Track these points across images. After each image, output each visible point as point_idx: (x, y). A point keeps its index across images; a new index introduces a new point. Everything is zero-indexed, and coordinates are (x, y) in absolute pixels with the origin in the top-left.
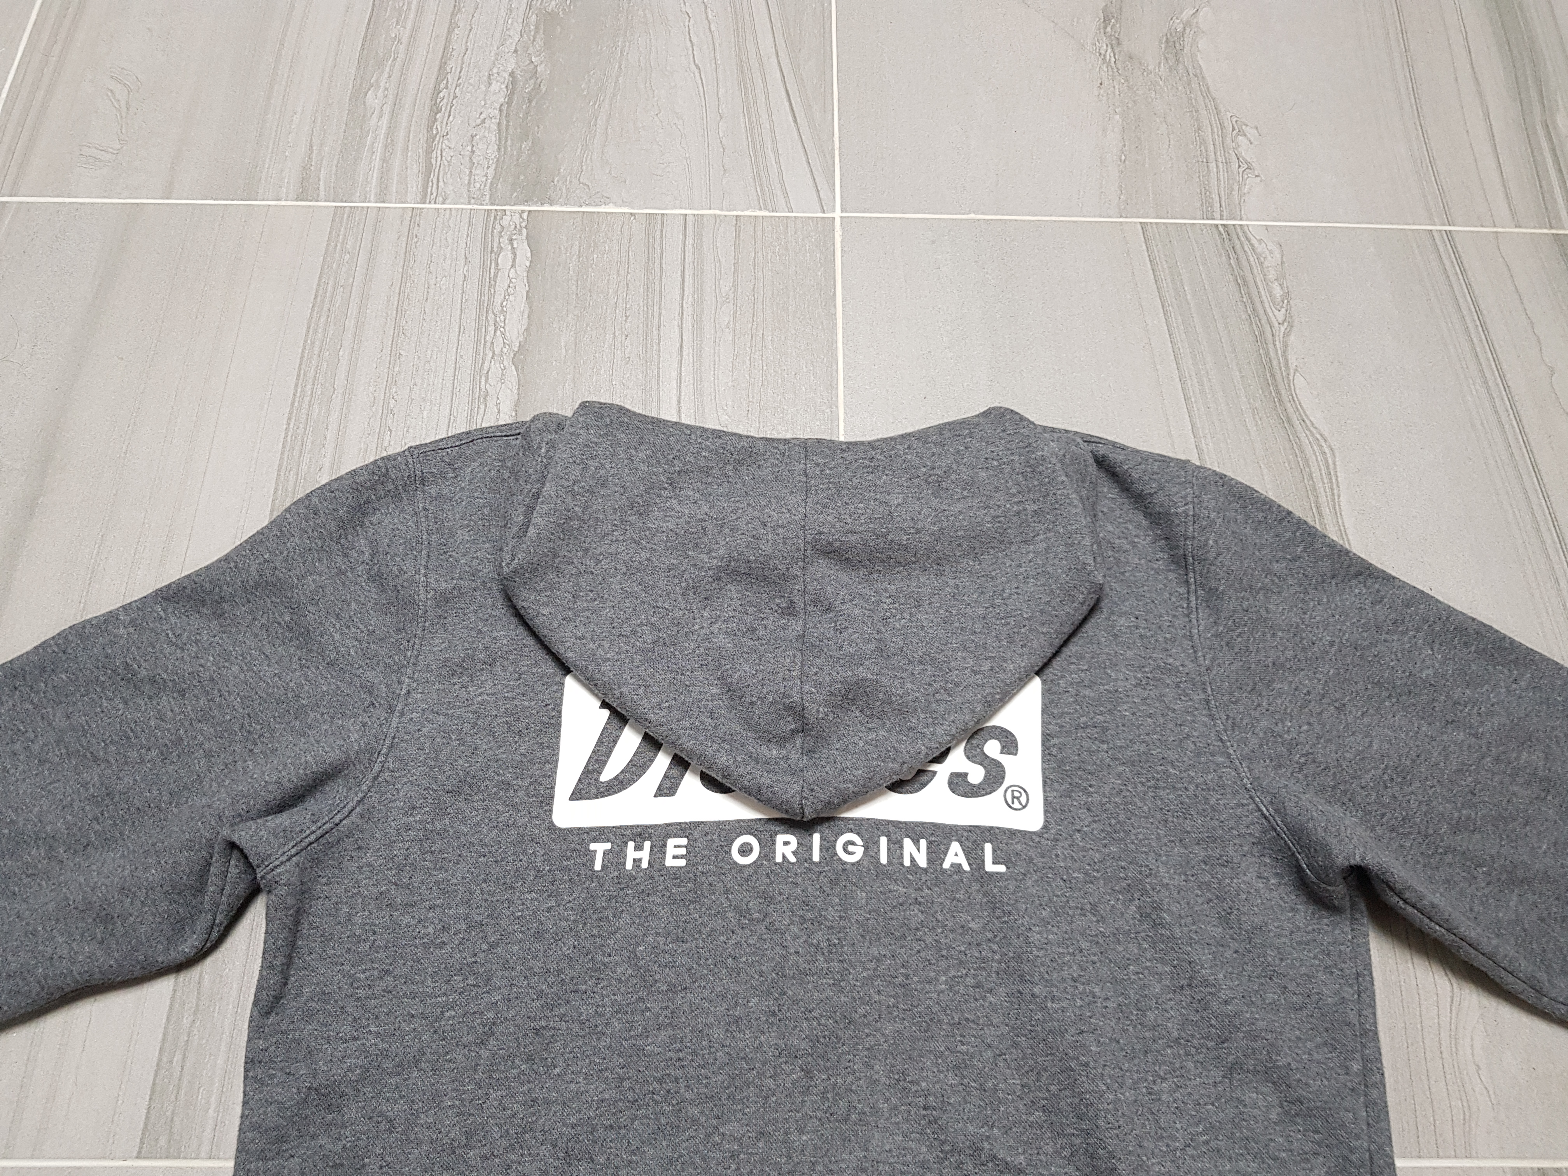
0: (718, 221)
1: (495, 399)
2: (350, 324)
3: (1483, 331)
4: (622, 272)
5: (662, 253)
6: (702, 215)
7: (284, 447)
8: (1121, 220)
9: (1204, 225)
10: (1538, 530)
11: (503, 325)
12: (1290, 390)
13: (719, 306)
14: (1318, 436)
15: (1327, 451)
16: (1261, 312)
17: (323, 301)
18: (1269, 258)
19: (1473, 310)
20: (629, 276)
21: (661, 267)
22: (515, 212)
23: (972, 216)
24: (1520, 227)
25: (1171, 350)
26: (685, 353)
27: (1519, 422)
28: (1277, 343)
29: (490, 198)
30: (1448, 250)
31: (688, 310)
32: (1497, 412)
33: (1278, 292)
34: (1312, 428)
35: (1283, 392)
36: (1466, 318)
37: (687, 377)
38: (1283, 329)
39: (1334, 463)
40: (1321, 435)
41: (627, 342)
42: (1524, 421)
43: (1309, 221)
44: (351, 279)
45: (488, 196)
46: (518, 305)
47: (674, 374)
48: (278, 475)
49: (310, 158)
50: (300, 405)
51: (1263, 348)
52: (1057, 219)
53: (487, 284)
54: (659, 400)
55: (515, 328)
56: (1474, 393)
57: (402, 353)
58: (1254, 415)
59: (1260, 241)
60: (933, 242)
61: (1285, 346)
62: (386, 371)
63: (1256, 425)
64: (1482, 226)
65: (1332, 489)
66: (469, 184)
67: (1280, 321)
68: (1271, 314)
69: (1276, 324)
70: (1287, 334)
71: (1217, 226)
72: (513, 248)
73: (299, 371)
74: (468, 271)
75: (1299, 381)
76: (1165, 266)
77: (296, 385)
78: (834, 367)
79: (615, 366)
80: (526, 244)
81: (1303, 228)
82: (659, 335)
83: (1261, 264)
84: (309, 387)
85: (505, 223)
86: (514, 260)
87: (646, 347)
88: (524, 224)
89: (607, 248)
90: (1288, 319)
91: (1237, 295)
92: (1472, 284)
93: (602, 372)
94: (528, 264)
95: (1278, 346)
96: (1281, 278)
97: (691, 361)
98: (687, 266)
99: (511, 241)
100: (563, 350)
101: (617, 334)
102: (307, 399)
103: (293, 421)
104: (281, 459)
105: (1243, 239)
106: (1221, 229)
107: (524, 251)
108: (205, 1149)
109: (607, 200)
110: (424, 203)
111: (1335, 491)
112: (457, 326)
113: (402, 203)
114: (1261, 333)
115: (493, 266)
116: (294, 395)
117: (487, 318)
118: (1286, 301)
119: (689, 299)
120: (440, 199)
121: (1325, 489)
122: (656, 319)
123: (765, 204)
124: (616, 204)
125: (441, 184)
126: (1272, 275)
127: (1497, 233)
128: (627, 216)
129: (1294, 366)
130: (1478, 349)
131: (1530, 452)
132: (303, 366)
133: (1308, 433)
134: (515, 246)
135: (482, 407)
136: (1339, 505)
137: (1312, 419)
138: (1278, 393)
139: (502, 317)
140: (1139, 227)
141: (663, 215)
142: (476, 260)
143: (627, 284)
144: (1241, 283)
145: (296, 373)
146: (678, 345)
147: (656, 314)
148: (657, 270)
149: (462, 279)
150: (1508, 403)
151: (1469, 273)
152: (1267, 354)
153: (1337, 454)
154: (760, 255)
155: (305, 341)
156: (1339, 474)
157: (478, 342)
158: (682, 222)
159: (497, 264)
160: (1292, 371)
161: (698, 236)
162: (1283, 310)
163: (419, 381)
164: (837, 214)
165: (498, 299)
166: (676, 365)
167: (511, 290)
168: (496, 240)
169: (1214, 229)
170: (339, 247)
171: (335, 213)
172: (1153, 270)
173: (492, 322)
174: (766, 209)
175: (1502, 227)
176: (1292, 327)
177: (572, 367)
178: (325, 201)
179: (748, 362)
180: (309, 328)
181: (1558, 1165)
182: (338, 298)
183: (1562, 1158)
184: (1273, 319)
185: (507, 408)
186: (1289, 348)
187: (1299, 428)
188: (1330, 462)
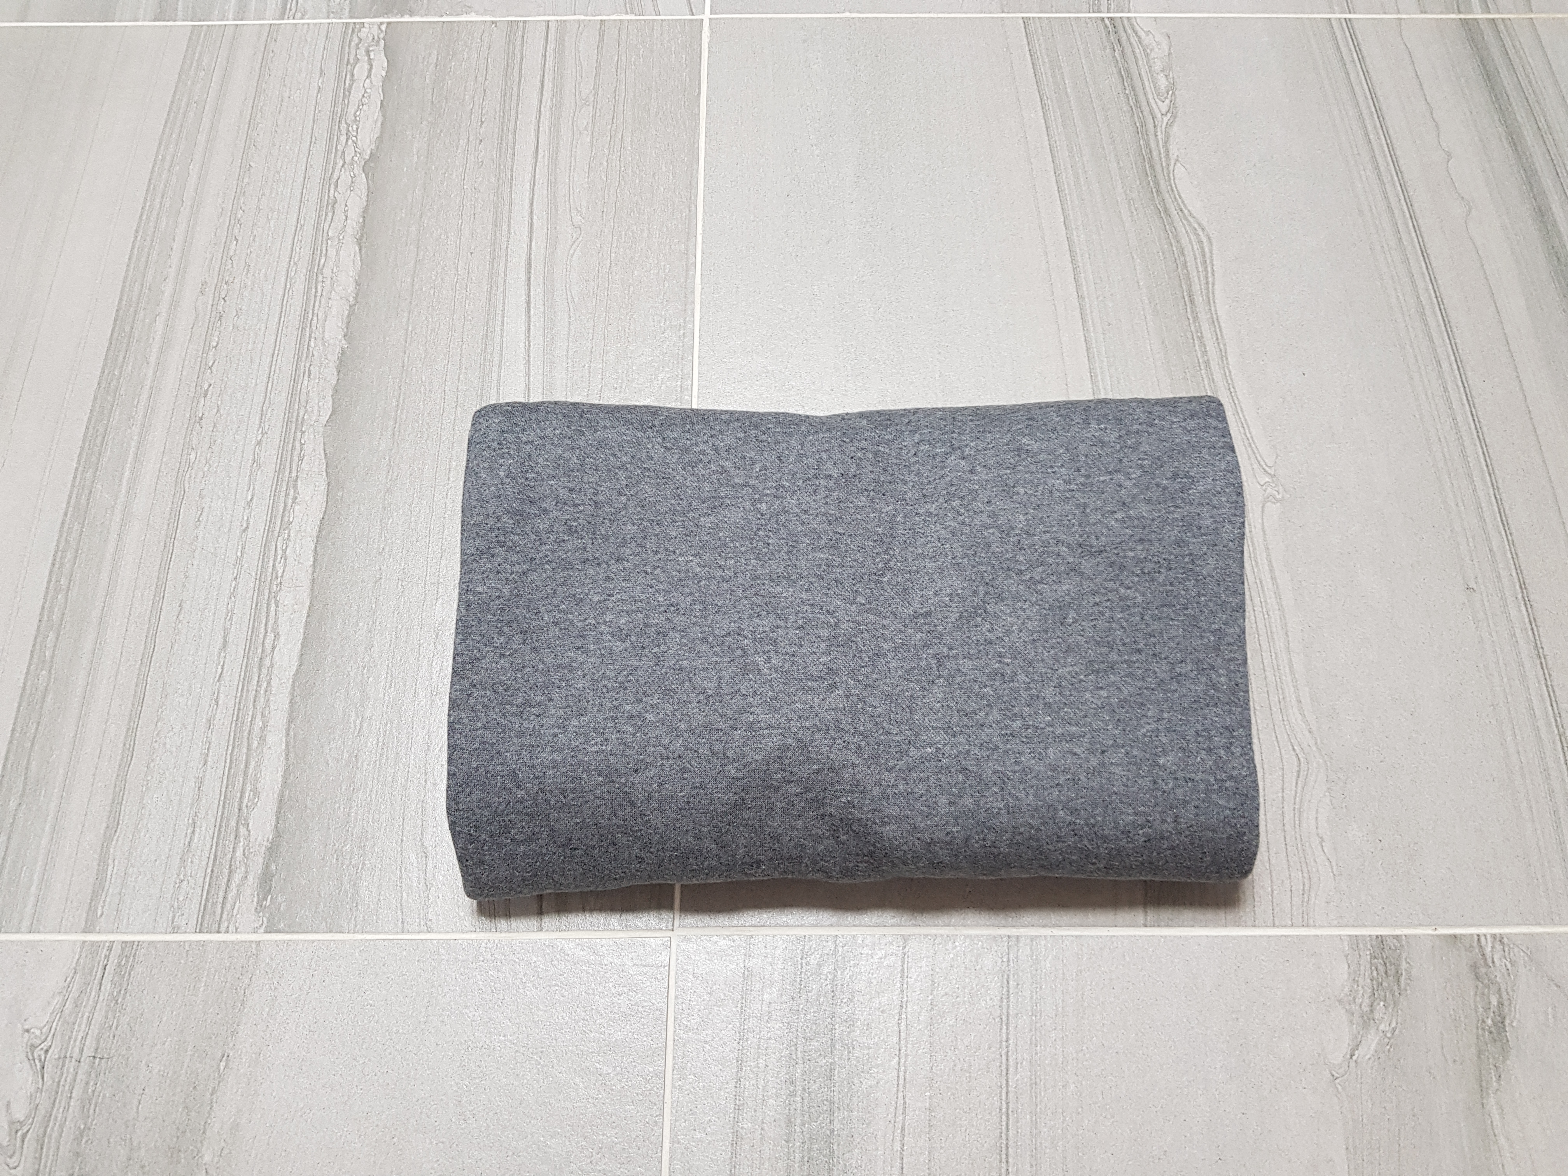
0: (582, 25)
1: (343, 206)
2: (202, 138)
3: (1378, 117)
4: (480, 79)
5: (522, 58)
6: (565, 21)
7: (130, 259)
8: (1003, 15)
9: (1090, 18)
10: (1423, 314)
11: (355, 134)
12: (1170, 180)
13: (578, 109)
14: (1196, 226)
15: (1204, 239)
16: (1144, 104)
17: (175, 118)
18: (1156, 50)
19: (1369, 97)
20: (487, 82)
21: (520, 72)
22: (373, 23)
23: (847, 14)
24: (1425, 13)
25: (1047, 143)
26: (540, 156)
27: (1410, 205)
28: (1159, 133)
29: (350, 11)
30: (1346, 37)
31: (546, 113)
32: (1387, 198)
33: (1163, 82)
34: (1189, 218)
35: (1162, 182)
36: (1361, 105)
37: (541, 179)
38: (1166, 119)
39: (1211, 252)
40: (1199, 224)
41: (481, 147)
42: (1416, 206)
43: (1200, 12)
44: (205, 95)
45: (347, 10)
46: (371, 113)
47: (528, 177)
48: (124, 286)
50: (148, 218)
51: (1144, 140)
52: (935, 15)
53: (342, 95)
54: (511, 204)
55: (367, 137)
56: (1364, 179)
57: (252, 164)
58: (1129, 205)
60: (805, 41)
61: (1167, 137)
62: (235, 182)
63: (1132, 216)
64: (1385, 13)
65: (1207, 278)
67: (1164, 111)
68: (1154, 106)
69: (1159, 115)
70: (1169, 125)
71: (1103, 19)
72: (369, 59)
73: (149, 186)
74: (322, 83)
75: (1179, 171)
76: (1046, 60)
77: (146, 199)
78: (695, 166)
79: (467, 171)
80: (383, 54)
81: (1194, 18)
82: (514, 138)
83: (1147, 55)
84: (158, 200)
85: (362, 35)
86: (370, 70)
87: (501, 151)
88: (382, 36)
89: (466, 56)
90: (1172, 111)
91: (1120, 86)
92: (1370, 71)
93: (454, 176)
94: (384, 74)
95: (1159, 137)
96: (1167, 69)
97: (546, 163)
98: (547, 71)
99: (368, 52)
100: (416, 157)
101: (471, 139)
102: (155, 213)
103: (140, 233)
104: (127, 270)
105: (1130, 31)
106: (1107, 22)
107: (381, 62)
108: (26, 923)
109: (468, 9)
110: (283, 19)
111: (1210, 279)
112: (309, 136)
113: (260, 19)
114: (1144, 124)
115: (348, 77)
116: (144, 208)
117: (339, 127)
118: (1170, 93)
119: (546, 103)
120: (299, 15)
121: (1199, 278)
122: (512, 123)
123: (631, 9)
124: (477, 13)
126: (1158, 66)
127: (1400, 19)
128: (488, 24)
129: (1175, 156)
130: (1371, 136)
131: (1419, 236)
132: (152, 181)
133: (1185, 222)
134: (372, 57)
136: (1213, 293)
137: (1190, 208)
138: (1157, 184)
139: (355, 127)
140: (1021, 22)
141: (525, 22)
142: (331, 71)
143: (485, 91)
144: (1125, 76)
145: (145, 187)
146: (533, 149)
147: (513, 119)
148: (516, 75)
149: (316, 91)
150: (1399, 188)
151: (1368, 60)
152: (1148, 145)
153: (1214, 244)
154: (623, 58)
155: (157, 156)
156: (1215, 263)
157: (329, 152)
158: (544, 28)
159: (353, 75)
160: (1172, 162)
162: (1167, 101)
163: (268, 191)
164: (707, 16)
165: (352, 110)
166: (530, 168)
167: (365, 100)
168: (353, 52)
169: (1099, 22)
170: (194, 64)
171: (192, 32)
172: (1033, 64)
173: (344, 131)
174: (632, 13)
175: (1407, 14)
176: (1175, 117)
177: (423, 173)
178: (183, 20)
179: (605, 164)
180: (160, 144)
181: (1398, 932)
182: (191, 114)
183: (1402, 926)
184: (1157, 111)
185: (355, 214)
186: (1171, 139)
187: (1176, 218)
188: (1207, 250)
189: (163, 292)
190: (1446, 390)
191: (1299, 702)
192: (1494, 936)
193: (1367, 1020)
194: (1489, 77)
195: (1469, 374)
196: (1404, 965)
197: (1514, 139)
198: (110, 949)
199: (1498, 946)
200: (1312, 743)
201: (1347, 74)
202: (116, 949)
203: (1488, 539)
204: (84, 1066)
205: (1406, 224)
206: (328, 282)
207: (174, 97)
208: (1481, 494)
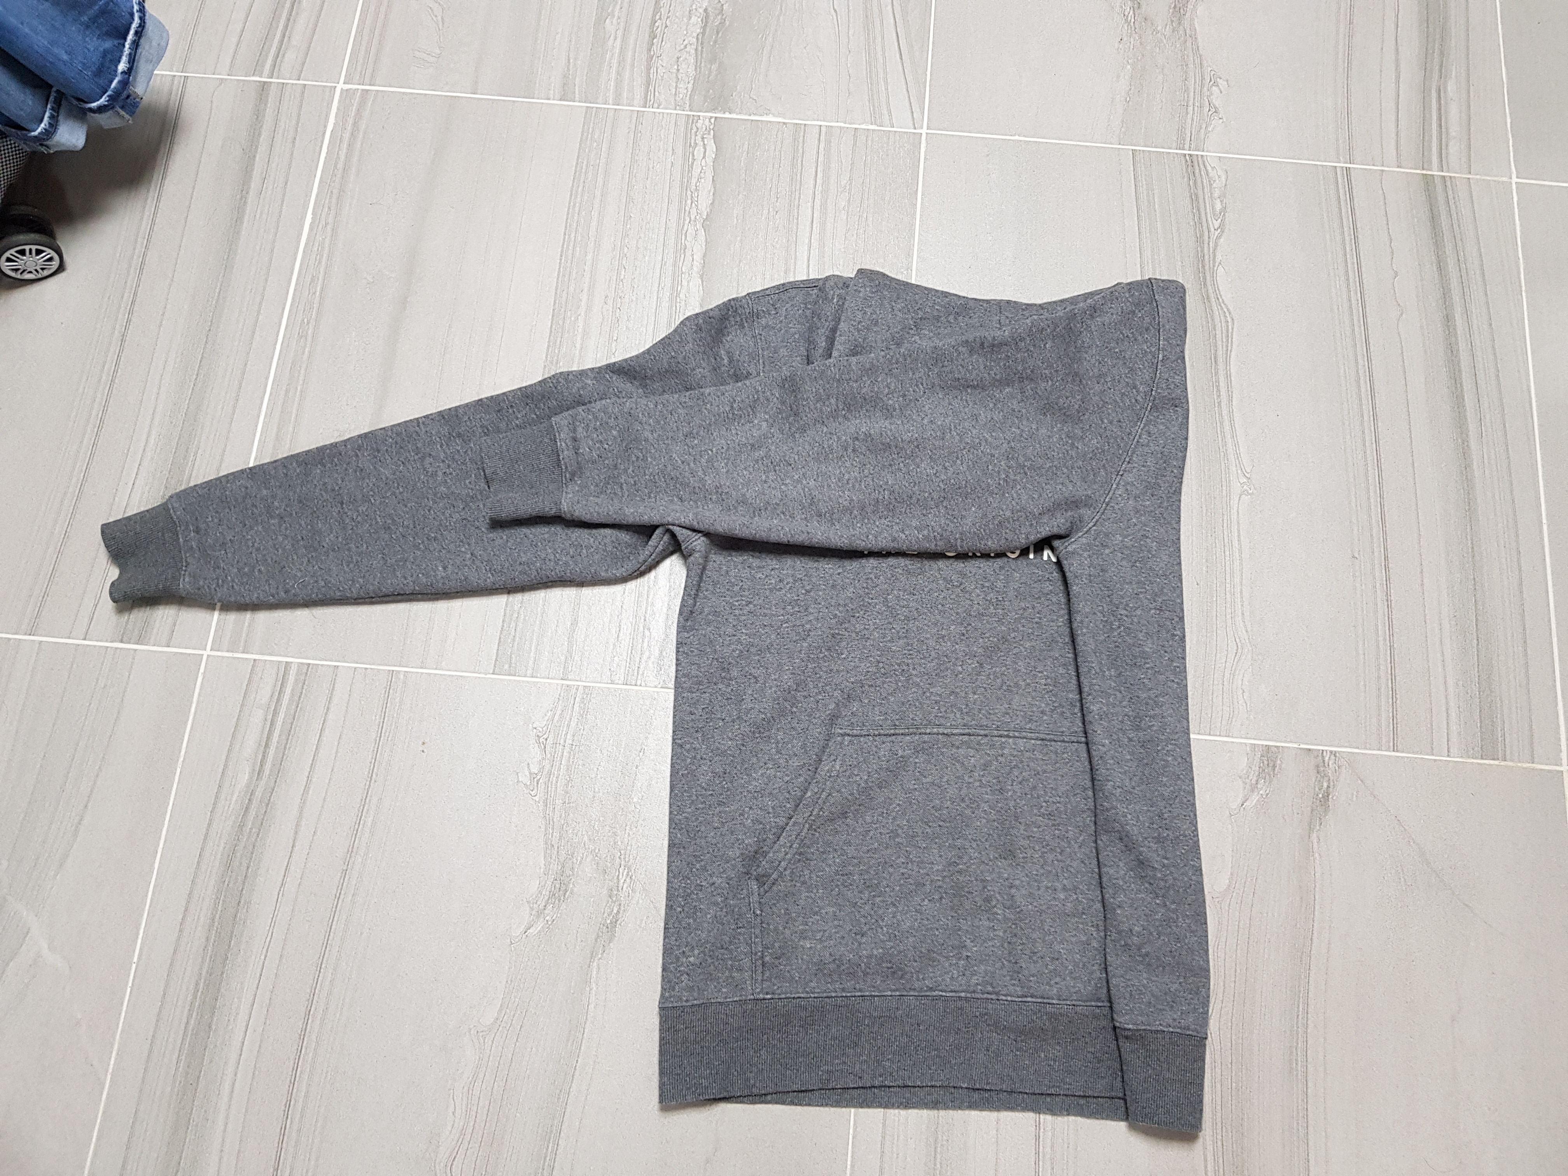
0: (842, 131)
1: (691, 251)
2: (598, 193)
3: (1355, 244)
4: (776, 166)
5: (803, 152)
6: (831, 126)
7: (558, 275)
8: (1120, 146)
9: (1176, 153)
10: (1358, 383)
11: (696, 199)
12: (1213, 277)
13: (839, 194)
14: (1226, 311)
15: (1229, 320)
16: (1204, 220)
17: (580, 175)
18: (1217, 181)
19: (1352, 228)
20: (780, 169)
21: (802, 163)
22: (705, 117)
23: (1017, 138)
24: (1400, 167)
25: (1138, 244)
26: (814, 226)
27: (1364, 308)
28: (1211, 243)
29: (690, 106)
30: (1344, 182)
31: (818, 196)
32: (1350, 301)
33: (1218, 206)
34: (1221, 303)
35: (1208, 278)
36: (1345, 234)
37: (815, 244)
38: (1217, 233)
39: (1232, 329)
40: (1228, 310)
41: (777, 217)
42: (1367, 309)
43: (1251, 155)
44: (598, 160)
45: (688, 105)
46: (706, 185)
47: (807, 241)
48: (556, 294)
49: (568, 70)
50: (568, 248)
51: (1201, 247)
52: (1075, 143)
53: (687, 170)
54: (796, 258)
55: (704, 202)
57: (631, 215)
59: (1213, 168)
60: (988, 155)
61: (1216, 246)
62: (621, 227)
64: (1374, 165)
65: (1227, 347)
66: (676, 94)
67: (1216, 228)
68: (1210, 223)
69: (1212, 230)
70: (1219, 237)
71: (1185, 155)
72: (704, 144)
74: (674, 161)
75: (1220, 271)
76: (1144, 183)
77: (565, 234)
79: (768, 233)
80: (712, 142)
81: (1245, 159)
82: (798, 212)
83: (1211, 185)
84: (573, 235)
85: (699, 125)
86: (705, 152)
87: (790, 220)
88: (712, 127)
89: (766, 148)
90: (1221, 227)
91: (1190, 206)
92: (1356, 209)
93: (760, 236)
94: (714, 157)
95: (1211, 246)
96: (1222, 196)
97: (818, 232)
98: (819, 164)
99: (703, 138)
100: (735, 219)
101: (771, 210)
102: (572, 244)
104: (557, 285)
105: (1202, 166)
106: (1188, 157)
107: (711, 147)
109: (768, 112)
110: (645, 107)
111: (1229, 349)
112: (667, 199)
113: (630, 106)
114: (1202, 235)
115: (691, 157)
116: (564, 240)
117: (686, 194)
118: (1223, 214)
119: (819, 188)
120: (656, 105)
121: (1222, 347)
122: (797, 200)
123: (875, 120)
124: (774, 115)
125: (657, 93)
126: (1216, 194)
127: (1383, 171)
128: (781, 124)
129: (1219, 261)
130: (1348, 257)
131: (1366, 329)
132: (568, 222)
133: (1219, 307)
134: (706, 143)
135: (683, 256)
136: (1230, 358)
137: (1224, 298)
138: (1205, 278)
139: (696, 194)
140: (1131, 153)
141: (805, 125)
142: (680, 151)
143: (779, 175)
144: (1194, 198)
145: (564, 224)
146: (810, 220)
147: (797, 198)
148: (799, 165)
149: (670, 166)
150: (1359, 296)
151: (1356, 201)
152: (1202, 251)
153: (1236, 322)
154: (869, 158)
155: (570, 203)
156: (1234, 337)
157: (680, 211)
158: (818, 131)
159: (693, 155)
160: (1217, 265)
161: (828, 142)
162: (1220, 220)
163: (642, 236)
164: (924, 131)
165: (694, 181)
166: (808, 235)
167: (702, 175)
168: (693, 137)
169: (1182, 157)
170: (589, 137)
171: (586, 112)
172: (1135, 185)
173: (689, 197)
174: (876, 124)
175: (1388, 167)
176: (1223, 232)
177: (740, 231)
178: (580, 102)
179: (855, 235)
181: (1278, 744)
182: (590, 174)
183: (1281, 742)
184: (1211, 226)
185: (698, 257)
186: (1218, 248)
187: (1214, 304)
188: (1230, 327)
189: (581, 300)
190: (1363, 432)
191: (1243, 614)
192: (1331, 752)
193: (1254, 788)
194: (1434, 218)
195: (1380, 424)
196: (1279, 762)
197: (1441, 266)
198: (577, 689)
199: (1333, 757)
200: (1246, 638)
201: (1340, 210)
202: (581, 690)
203: (1371, 529)
204: (567, 749)
205: (1359, 321)
206: (683, 303)
207: (578, 160)
208: (1372, 500)
